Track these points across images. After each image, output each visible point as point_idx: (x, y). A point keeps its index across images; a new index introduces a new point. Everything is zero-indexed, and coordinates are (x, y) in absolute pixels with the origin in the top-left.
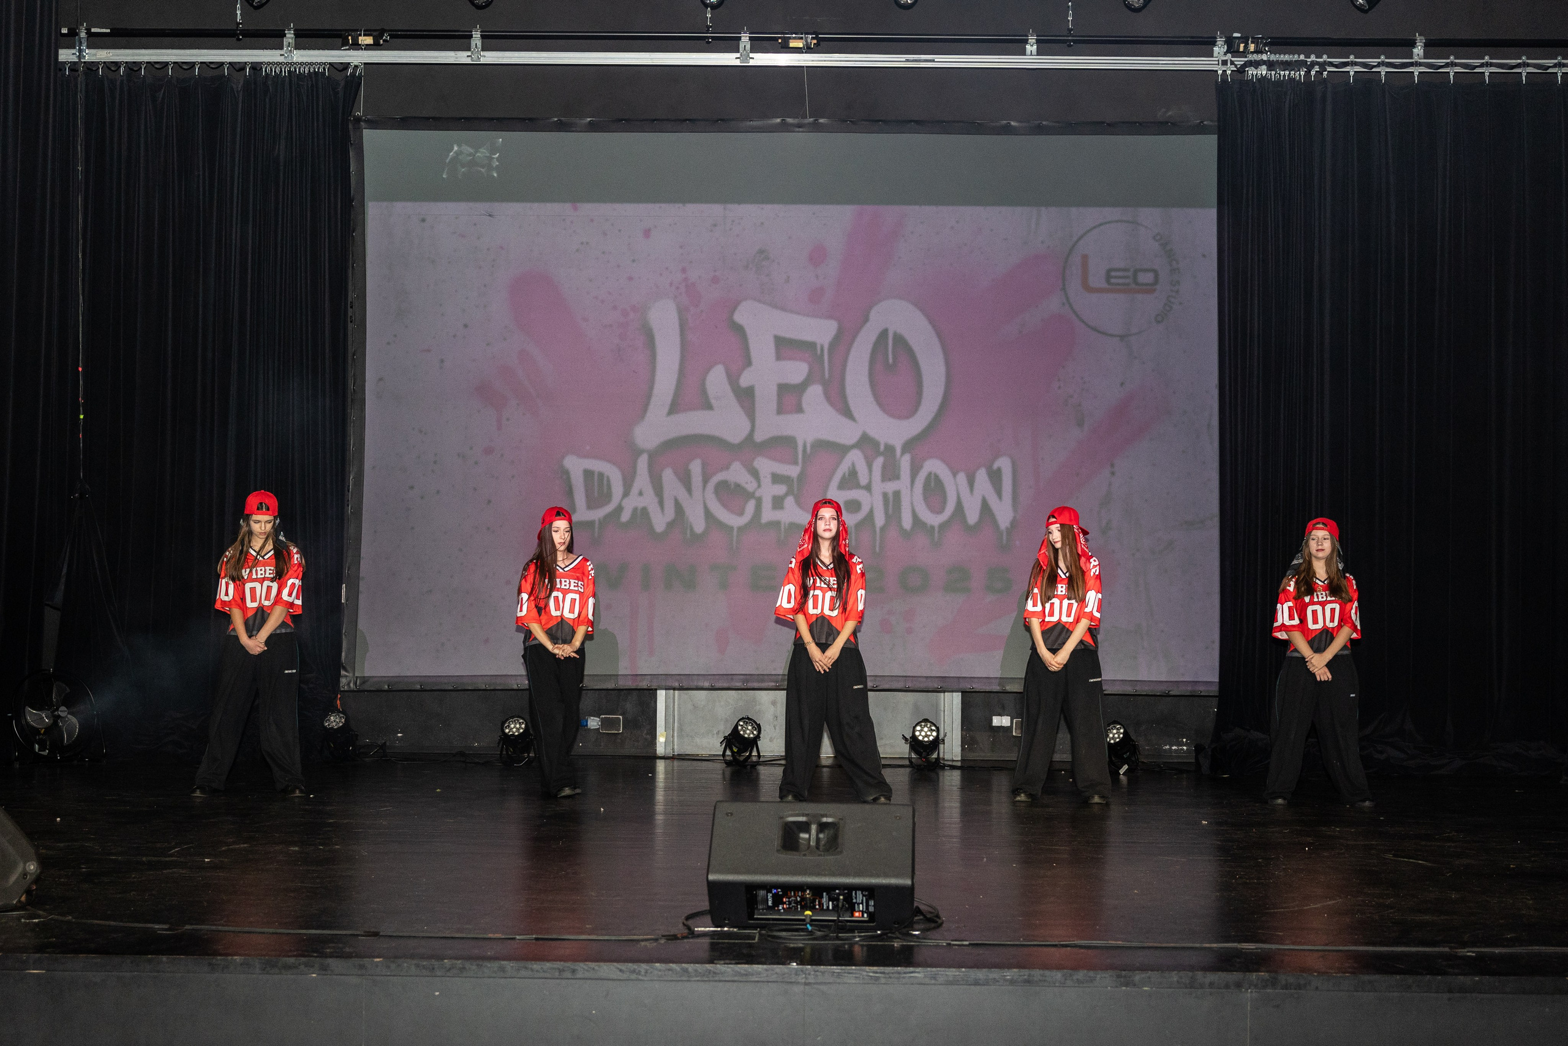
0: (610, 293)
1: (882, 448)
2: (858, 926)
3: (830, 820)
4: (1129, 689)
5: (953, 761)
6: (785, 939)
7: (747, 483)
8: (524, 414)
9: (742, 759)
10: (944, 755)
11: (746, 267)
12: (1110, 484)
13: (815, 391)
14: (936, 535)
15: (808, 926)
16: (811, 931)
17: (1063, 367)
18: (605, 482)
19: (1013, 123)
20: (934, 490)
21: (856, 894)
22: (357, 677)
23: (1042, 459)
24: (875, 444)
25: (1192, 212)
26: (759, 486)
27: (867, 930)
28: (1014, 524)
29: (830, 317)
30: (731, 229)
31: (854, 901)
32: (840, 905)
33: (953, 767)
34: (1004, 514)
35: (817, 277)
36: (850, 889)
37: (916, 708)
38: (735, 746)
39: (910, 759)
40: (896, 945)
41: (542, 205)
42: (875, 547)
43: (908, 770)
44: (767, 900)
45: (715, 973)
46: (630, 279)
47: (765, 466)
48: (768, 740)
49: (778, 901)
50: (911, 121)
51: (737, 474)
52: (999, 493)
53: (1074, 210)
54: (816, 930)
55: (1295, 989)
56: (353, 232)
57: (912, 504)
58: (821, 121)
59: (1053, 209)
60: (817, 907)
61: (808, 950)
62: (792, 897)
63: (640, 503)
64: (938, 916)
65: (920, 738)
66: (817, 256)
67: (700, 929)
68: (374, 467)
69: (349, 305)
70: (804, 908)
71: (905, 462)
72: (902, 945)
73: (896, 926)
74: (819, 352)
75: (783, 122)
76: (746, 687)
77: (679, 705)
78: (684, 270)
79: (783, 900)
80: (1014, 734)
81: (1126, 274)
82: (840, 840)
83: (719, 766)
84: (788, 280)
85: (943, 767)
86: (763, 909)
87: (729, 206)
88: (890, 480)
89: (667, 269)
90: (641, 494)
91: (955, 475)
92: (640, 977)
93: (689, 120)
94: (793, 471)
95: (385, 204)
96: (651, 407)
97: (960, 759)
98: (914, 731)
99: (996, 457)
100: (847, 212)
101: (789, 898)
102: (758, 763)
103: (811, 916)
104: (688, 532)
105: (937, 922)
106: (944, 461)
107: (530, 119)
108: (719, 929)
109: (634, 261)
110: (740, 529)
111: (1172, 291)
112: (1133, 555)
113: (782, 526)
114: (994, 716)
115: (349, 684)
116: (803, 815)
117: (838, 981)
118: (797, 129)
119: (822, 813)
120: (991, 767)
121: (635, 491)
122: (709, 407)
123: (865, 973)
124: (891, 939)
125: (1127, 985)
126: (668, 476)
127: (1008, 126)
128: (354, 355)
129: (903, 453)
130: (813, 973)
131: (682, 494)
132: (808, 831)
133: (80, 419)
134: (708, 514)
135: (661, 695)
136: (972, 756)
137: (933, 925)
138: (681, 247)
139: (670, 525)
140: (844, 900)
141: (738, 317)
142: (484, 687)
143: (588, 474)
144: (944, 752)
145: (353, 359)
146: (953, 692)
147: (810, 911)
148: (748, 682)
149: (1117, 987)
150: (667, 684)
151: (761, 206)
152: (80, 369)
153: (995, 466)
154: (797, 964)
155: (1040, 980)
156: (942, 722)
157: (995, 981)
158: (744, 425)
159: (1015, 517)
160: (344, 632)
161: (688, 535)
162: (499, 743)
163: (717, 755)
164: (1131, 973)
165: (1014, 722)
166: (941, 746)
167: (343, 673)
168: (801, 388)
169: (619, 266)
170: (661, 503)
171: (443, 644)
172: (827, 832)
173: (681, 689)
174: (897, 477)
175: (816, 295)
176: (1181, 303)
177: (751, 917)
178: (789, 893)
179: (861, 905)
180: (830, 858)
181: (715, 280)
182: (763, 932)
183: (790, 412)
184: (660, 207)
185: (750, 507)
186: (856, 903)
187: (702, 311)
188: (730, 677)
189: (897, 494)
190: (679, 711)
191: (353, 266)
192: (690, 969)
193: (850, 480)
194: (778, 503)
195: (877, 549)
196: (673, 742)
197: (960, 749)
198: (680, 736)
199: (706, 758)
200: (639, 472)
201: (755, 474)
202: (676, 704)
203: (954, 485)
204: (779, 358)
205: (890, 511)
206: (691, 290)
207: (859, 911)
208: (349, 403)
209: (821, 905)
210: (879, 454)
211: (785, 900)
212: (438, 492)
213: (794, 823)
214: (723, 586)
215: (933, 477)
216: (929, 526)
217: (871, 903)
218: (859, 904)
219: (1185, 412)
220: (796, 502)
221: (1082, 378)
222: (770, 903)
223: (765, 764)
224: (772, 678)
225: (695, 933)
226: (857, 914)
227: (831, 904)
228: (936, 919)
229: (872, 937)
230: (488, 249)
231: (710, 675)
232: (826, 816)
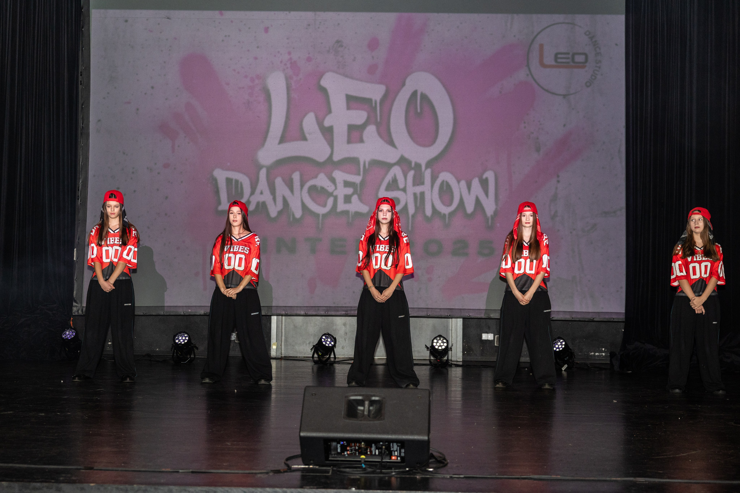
0: (243, 67)
1: (413, 165)
2: (394, 465)
3: (377, 398)
4: (568, 317)
5: (457, 361)
6: (348, 473)
7: (328, 187)
8: (189, 143)
9: (324, 359)
10: (451, 358)
11: (329, 51)
12: (557, 188)
13: (371, 129)
14: (447, 220)
15: (363, 465)
16: (365, 468)
17: (527, 114)
18: (239, 186)
20: (446, 192)
21: (393, 445)
22: (83, 307)
23: (514, 172)
24: (409, 162)
25: (609, 17)
26: (336, 188)
27: (400, 467)
28: (496, 213)
29: (381, 83)
30: (319, 28)
31: (392, 449)
32: (383, 452)
33: (457, 366)
34: (490, 207)
35: (373, 57)
36: (390, 441)
37: (434, 327)
38: (320, 351)
39: (430, 360)
40: (418, 477)
41: (200, 12)
42: (408, 226)
43: (429, 367)
44: (337, 449)
46: (256, 58)
47: (339, 176)
48: (341, 347)
49: (344, 449)
51: (322, 181)
52: (486, 193)
53: (535, 16)
54: (368, 467)
56: (82, 29)
57: (432, 200)
59: (522, 16)
60: (369, 453)
61: (363, 480)
62: (353, 446)
63: (261, 199)
64: (445, 459)
65: (437, 347)
66: (373, 44)
67: (295, 466)
68: (94, 176)
69: (80, 74)
70: (361, 453)
71: (427, 174)
72: (422, 478)
73: (418, 465)
74: (374, 105)
76: (327, 315)
77: (285, 325)
79: (347, 448)
80: (496, 345)
82: (383, 412)
83: (310, 364)
84: (354, 60)
85: (451, 366)
86: (335, 454)
87: (318, 13)
88: (418, 185)
89: (279, 52)
90: (262, 193)
91: (459, 182)
94: (357, 179)
95: (102, 11)
96: (268, 139)
97: (461, 360)
98: (433, 342)
99: (485, 171)
100: (392, 17)
102: (335, 362)
103: (364, 459)
104: (291, 217)
105: (444, 463)
106: (452, 173)
108: (307, 466)
109: (258, 47)
110: (324, 216)
112: (571, 232)
113: (350, 214)
114: (483, 333)
115: (78, 311)
116: (360, 395)
119: (372, 394)
120: (481, 366)
121: (258, 191)
122: (304, 139)
124: (415, 473)
126: (279, 182)
128: (82, 105)
129: (426, 168)
131: (287, 192)
132: (363, 405)
134: (304, 207)
135: (274, 319)
136: (468, 358)
137: (441, 465)
138: (288, 39)
139: (280, 213)
140: (385, 449)
141: (323, 83)
143: (229, 181)
144: (451, 356)
145: (82, 107)
146: (457, 318)
147: (364, 455)
148: (328, 311)
150: (278, 312)
151: (338, 13)
153: (484, 177)
154: (356, 489)
156: (451, 337)
158: (327, 150)
159: (496, 209)
160: (75, 278)
161: (291, 219)
162: (172, 349)
163: (309, 357)
165: (496, 337)
166: (450, 352)
167: (74, 304)
168: (362, 128)
169: (248, 50)
170: (274, 199)
172: (375, 406)
173: (286, 315)
174: (423, 183)
175: (372, 69)
176: (602, 75)
177: (327, 459)
178: (351, 444)
179: (396, 453)
180: (377, 422)
181: (309, 59)
182: (335, 469)
183: (356, 142)
184: (275, 14)
185: (330, 202)
186: (393, 450)
187: (300, 79)
188: (317, 308)
189: (422, 194)
190: (285, 330)
191: (82, 50)
192: (288, 492)
193: (393, 185)
194: (348, 199)
195: (410, 229)
196: (281, 348)
197: (461, 354)
198: (286, 345)
199: (303, 359)
200: (260, 179)
201: (333, 181)
202: (283, 325)
203: (458, 188)
204: (349, 108)
205: (418, 204)
206: (294, 65)
207: (395, 456)
208: (80, 135)
209: (371, 451)
210: (411, 168)
211: (348, 448)
212: (135, 191)
213: (354, 400)
214: (313, 251)
215: (445, 183)
216: (442, 214)
217: (403, 451)
218: (395, 451)
219: (604, 143)
220: (361, 199)
221: (539, 121)
222: (339, 450)
223: (339, 362)
224: (344, 308)
225: (292, 469)
226: (393, 458)
227: (377, 451)
228: (443, 461)
229: (403, 472)
230: (167, 40)
231: (304, 307)
232: (374, 396)
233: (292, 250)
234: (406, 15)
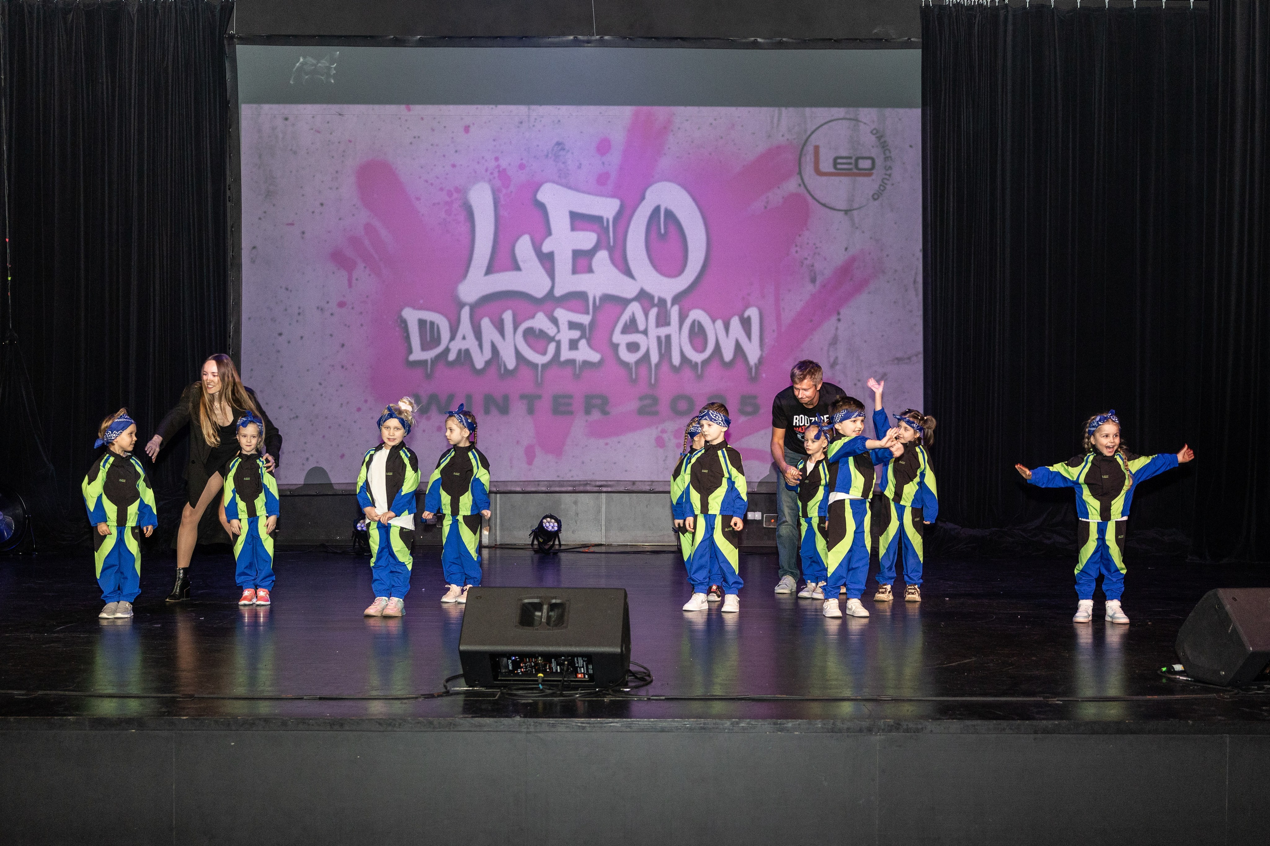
0: (437, 177)
1: (656, 300)
2: (579, 685)
3: (558, 601)
6: (519, 696)
7: (549, 329)
8: (370, 275)
9: (547, 547)
11: (547, 156)
12: (837, 329)
13: (602, 256)
14: (699, 370)
15: (540, 685)
16: (542, 690)
17: (800, 235)
18: (436, 329)
19: (759, 40)
20: (698, 334)
21: (577, 660)
23: (783, 309)
24: (650, 297)
25: (902, 111)
26: (559, 331)
27: (588, 687)
28: (761, 361)
29: (613, 196)
30: (534, 126)
31: (577, 665)
32: (565, 668)
34: (753, 353)
35: (603, 163)
36: (574, 655)
38: (541, 537)
40: (606, 700)
41: (382, 106)
42: (650, 379)
44: (508, 665)
45: (454, 724)
46: (454, 166)
47: (563, 315)
48: (569, 532)
49: (516, 665)
50: (677, 38)
51: (540, 322)
52: (749, 335)
53: (808, 110)
54: (546, 688)
55: (914, 732)
56: (230, 128)
57: (680, 345)
58: (606, 38)
59: (791, 109)
60: (548, 670)
61: (541, 705)
62: (527, 662)
63: (463, 345)
64: (649, 676)
66: (604, 147)
67: (456, 689)
68: (249, 319)
69: (227, 189)
70: (538, 671)
71: (674, 312)
72: (612, 701)
73: (612, 684)
74: (605, 224)
75: (576, 39)
76: (548, 491)
77: (500, 505)
78: (497, 159)
79: (520, 665)
80: (764, 526)
81: (849, 161)
82: (566, 618)
83: (529, 553)
84: (580, 167)
86: (505, 672)
87: (533, 107)
88: (662, 326)
89: (483, 158)
90: (464, 338)
91: (714, 321)
92: (395, 729)
93: (500, 37)
94: (585, 319)
95: (255, 106)
96: (472, 269)
99: (747, 307)
100: (627, 111)
101: (525, 664)
102: (560, 551)
103: (542, 678)
104: (502, 368)
105: (647, 680)
106: (705, 310)
107: (371, 37)
108: (471, 689)
109: (456, 151)
110: (544, 366)
111: (886, 174)
112: (855, 384)
113: (577, 363)
116: (536, 598)
117: (553, 729)
118: (586, 45)
119: (552, 595)
121: (459, 336)
122: (517, 268)
123: (574, 724)
124: (605, 695)
125: (781, 730)
126: (486, 323)
127: (755, 42)
128: (232, 227)
129: (673, 304)
130: (533, 724)
131: (496, 337)
132: (541, 610)
133: (8, 280)
134: (518, 355)
137: (642, 683)
138: (494, 140)
139: (488, 363)
140: (568, 664)
141: (540, 196)
142: (341, 493)
143: (422, 323)
145: (232, 231)
147: (542, 673)
148: (551, 487)
149: (774, 732)
151: (558, 107)
152: (7, 240)
153: (746, 315)
154: (521, 717)
155: (713, 728)
157: (677, 728)
158: (548, 283)
159: (761, 355)
161: (502, 372)
162: (352, 537)
163: (528, 545)
164: (784, 721)
165: (764, 517)
168: (591, 253)
169: (444, 156)
170: (481, 346)
171: (307, 459)
172: (555, 610)
174: (668, 324)
175: (602, 179)
176: (893, 185)
177: (496, 678)
178: (525, 659)
179: (582, 669)
180: (556, 631)
181: (522, 167)
182: (504, 691)
183: (583, 272)
184: (477, 108)
185: (552, 348)
186: (578, 667)
187: (511, 192)
188: (537, 483)
189: (668, 337)
190: (501, 510)
191: (230, 156)
192: (435, 723)
193: (631, 327)
194: (573, 345)
195: (653, 381)
196: (495, 534)
198: (502, 530)
199: (519, 547)
200: (462, 320)
201: (555, 321)
202: (498, 504)
203: (713, 330)
204: (573, 228)
205: (663, 351)
206: (503, 174)
207: (582, 673)
208: (229, 267)
209: (551, 668)
210: (653, 305)
211: (522, 665)
212: (302, 337)
213: (529, 603)
214: (531, 411)
215: (696, 323)
216: (693, 363)
217: (590, 667)
218: (580, 668)
219: (896, 271)
220: (590, 345)
221: (815, 244)
222: (510, 668)
223: (565, 551)
224: (570, 483)
225: (451, 692)
226: (580, 676)
227: (558, 667)
228: (647, 678)
229: (590, 694)
230: (339, 142)
231: (520, 481)
232: (555, 598)
233: (504, 410)
234: (645, 109)
